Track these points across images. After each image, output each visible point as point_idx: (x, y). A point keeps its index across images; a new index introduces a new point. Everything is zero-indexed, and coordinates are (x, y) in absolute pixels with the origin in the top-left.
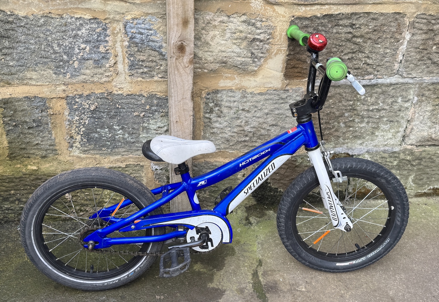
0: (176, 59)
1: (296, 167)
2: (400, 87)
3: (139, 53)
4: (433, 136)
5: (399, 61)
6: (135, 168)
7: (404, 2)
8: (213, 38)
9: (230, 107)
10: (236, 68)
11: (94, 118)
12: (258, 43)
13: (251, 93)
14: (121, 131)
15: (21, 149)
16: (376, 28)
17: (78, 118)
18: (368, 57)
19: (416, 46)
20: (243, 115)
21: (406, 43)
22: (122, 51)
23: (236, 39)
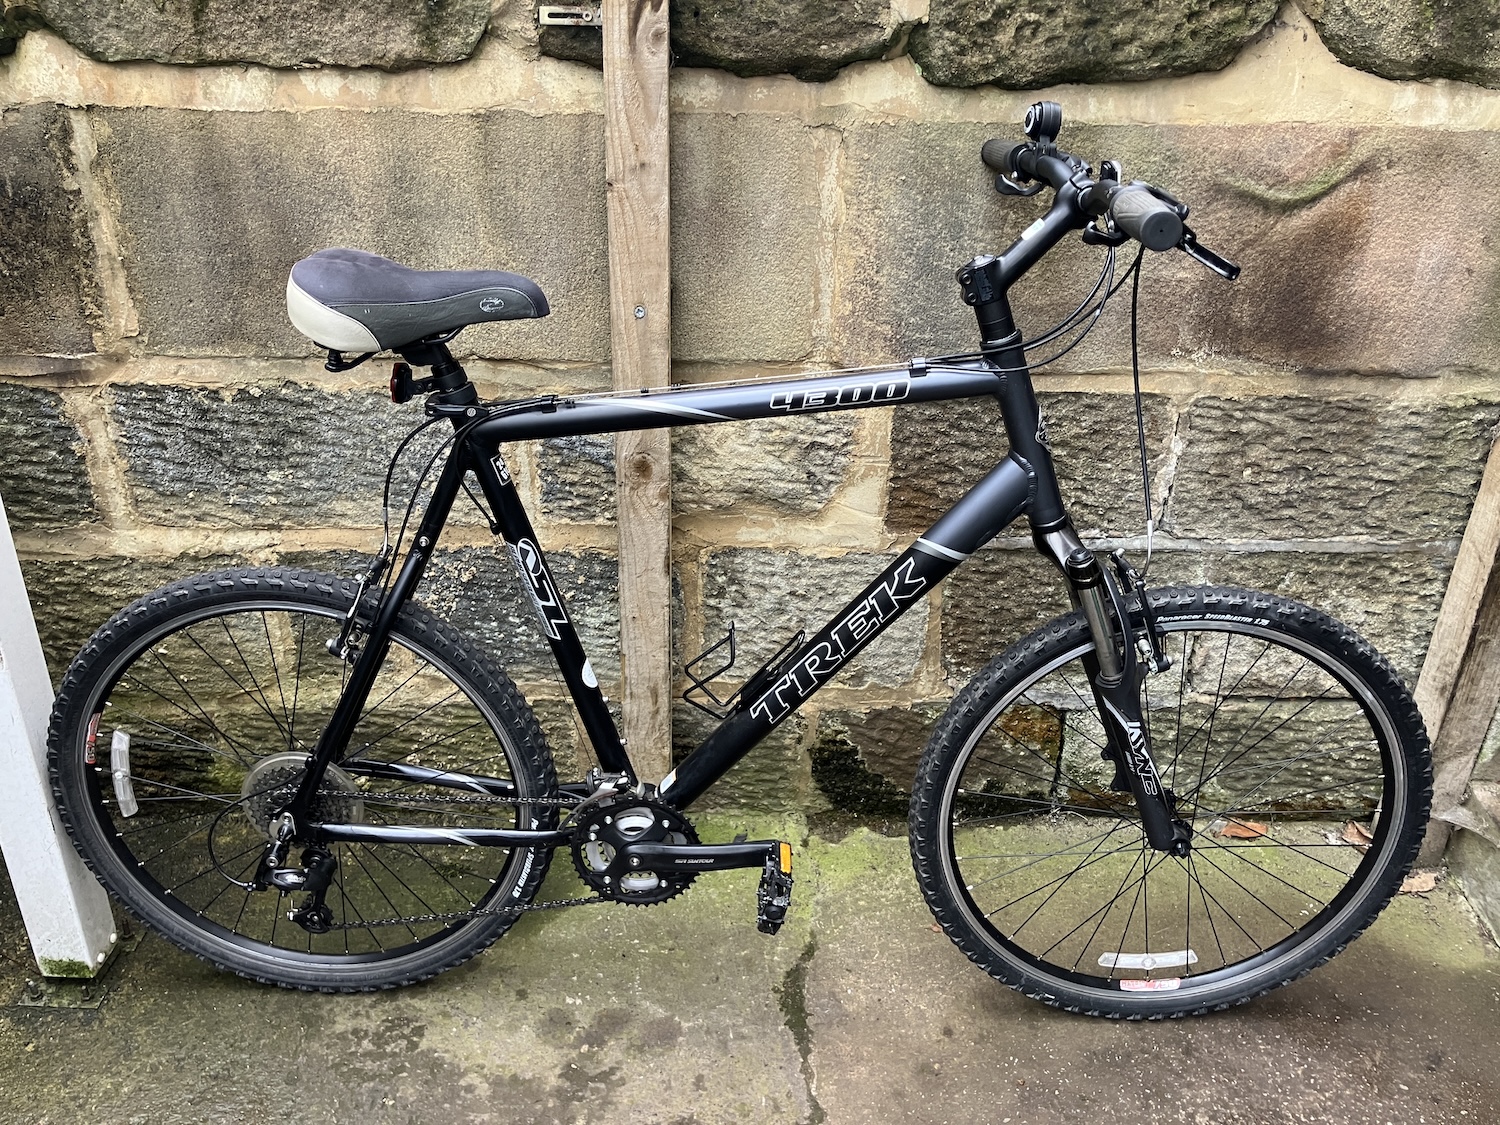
0: (632, 489)
1: (925, 728)
2: (1168, 559)
3: (563, 468)
4: (1264, 676)
5: (1161, 501)
6: (554, 709)
7: (1163, 372)
8: (721, 441)
9: (763, 587)
10: (776, 505)
11: (470, 598)
12: (822, 453)
13: (810, 558)
14: (524, 628)
15: (320, 655)
16: (1097, 427)
17: (436, 597)
18: (1084, 490)
19: (1200, 469)
20: (793, 605)
21: (1175, 460)
22: (530, 463)
23: (773, 444)
